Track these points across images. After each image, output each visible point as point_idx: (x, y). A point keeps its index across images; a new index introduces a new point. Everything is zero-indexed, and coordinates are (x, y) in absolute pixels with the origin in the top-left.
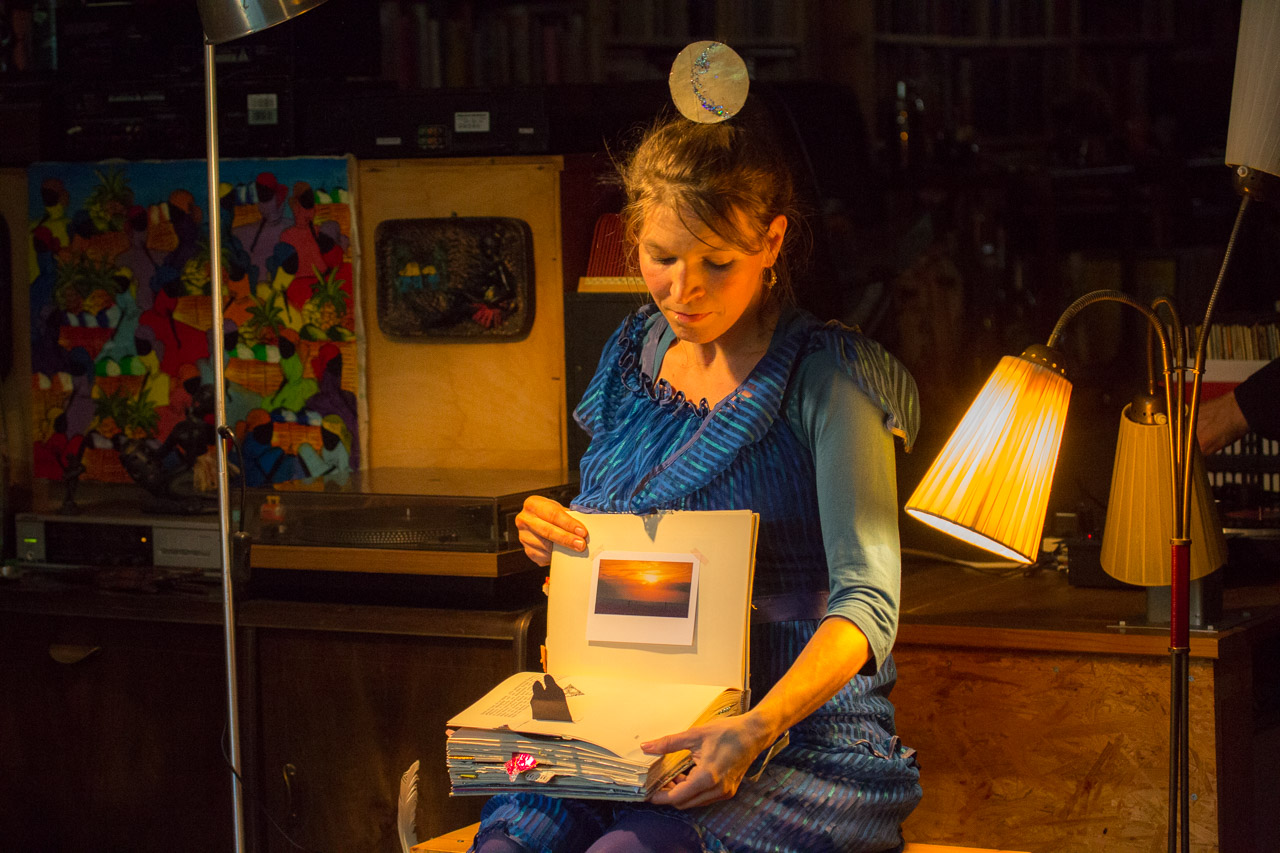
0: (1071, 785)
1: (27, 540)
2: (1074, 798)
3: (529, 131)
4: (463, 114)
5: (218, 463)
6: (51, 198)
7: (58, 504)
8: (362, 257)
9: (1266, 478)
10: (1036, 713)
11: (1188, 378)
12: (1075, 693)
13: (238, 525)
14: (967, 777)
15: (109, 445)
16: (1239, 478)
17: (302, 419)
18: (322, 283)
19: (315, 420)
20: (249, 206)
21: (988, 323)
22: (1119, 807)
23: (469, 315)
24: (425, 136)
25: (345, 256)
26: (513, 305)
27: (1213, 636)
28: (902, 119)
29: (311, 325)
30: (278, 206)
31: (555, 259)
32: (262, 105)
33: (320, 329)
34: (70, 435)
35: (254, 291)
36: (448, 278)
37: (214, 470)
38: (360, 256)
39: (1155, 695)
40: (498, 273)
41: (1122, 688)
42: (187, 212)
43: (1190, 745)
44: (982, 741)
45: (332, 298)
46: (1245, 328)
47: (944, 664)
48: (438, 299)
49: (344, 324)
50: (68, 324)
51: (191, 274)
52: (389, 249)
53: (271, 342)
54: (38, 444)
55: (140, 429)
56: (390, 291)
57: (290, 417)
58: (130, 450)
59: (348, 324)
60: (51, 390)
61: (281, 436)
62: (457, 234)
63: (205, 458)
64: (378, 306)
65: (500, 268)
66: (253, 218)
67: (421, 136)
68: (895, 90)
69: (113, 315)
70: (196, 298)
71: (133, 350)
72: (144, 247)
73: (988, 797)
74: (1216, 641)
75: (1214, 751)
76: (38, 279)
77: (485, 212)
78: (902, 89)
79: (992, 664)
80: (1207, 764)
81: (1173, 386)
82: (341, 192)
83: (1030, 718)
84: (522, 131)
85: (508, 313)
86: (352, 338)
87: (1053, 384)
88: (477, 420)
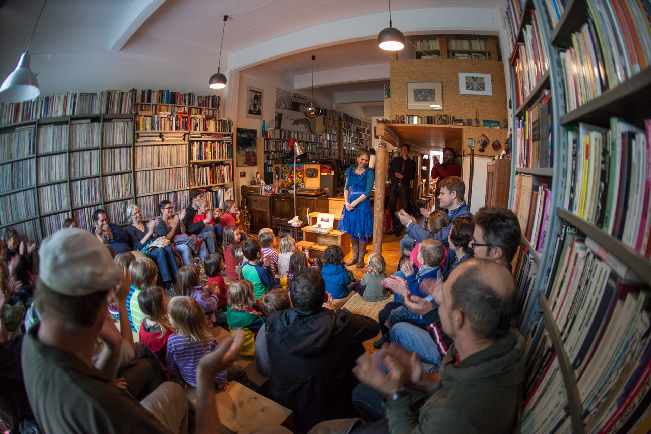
1: (280, 191)
4: (313, 161)
7: (282, 189)
15: (286, 185)
19: (301, 183)
23: (313, 176)
26: (316, 175)
29: (301, 176)
31: (319, 172)
32: (298, 160)
48: (311, 174)
50: (283, 176)
54: (281, 184)
56: (307, 174)
60: (282, 181)
62: (312, 170)
63: (294, 186)
65: (315, 172)
67: (310, 163)
70: (293, 174)
71: (288, 178)
76: (281, 172)
77: (315, 168)
84: (317, 162)
88: (313, 183)
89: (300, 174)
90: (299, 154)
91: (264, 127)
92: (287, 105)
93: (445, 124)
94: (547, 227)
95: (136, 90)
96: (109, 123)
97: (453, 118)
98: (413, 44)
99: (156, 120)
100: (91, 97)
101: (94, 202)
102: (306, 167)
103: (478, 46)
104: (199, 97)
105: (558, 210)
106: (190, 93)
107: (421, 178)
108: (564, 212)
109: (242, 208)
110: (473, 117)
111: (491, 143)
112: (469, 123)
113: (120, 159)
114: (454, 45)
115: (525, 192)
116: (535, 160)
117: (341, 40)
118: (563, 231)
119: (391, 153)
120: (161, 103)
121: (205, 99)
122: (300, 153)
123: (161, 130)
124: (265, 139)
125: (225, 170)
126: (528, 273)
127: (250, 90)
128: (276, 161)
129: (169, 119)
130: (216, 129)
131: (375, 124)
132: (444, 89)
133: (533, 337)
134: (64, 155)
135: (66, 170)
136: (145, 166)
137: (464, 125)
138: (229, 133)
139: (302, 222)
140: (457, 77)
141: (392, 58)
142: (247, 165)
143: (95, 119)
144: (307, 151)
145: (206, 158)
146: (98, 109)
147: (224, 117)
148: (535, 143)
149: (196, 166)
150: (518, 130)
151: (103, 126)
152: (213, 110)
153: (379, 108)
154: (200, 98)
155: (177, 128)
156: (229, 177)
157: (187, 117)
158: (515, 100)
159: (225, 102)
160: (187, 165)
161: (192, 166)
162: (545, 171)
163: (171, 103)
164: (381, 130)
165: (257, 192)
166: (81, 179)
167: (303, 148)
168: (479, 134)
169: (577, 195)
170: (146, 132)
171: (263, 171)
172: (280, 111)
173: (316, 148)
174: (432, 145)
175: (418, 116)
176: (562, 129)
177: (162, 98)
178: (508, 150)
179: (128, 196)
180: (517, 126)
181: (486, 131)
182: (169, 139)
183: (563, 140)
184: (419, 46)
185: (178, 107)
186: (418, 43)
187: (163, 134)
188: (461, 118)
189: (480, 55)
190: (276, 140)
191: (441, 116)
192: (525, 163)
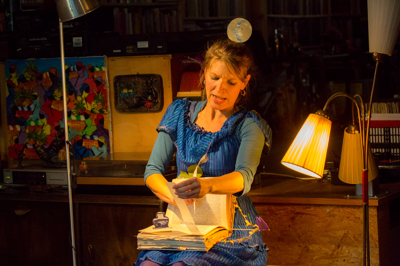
0: (333, 246)
1: (7, 177)
2: (334, 250)
3: (161, 47)
4: (140, 42)
5: (66, 152)
6: (12, 71)
7: (16, 166)
8: (110, 87)
9: (392, 150)
10: (322, 224)
11: (366, 120)
12: (334, 218)
13: (73, 171)
14: (301, 244)
15: (32, 147)
16: (383, 150)
17: (92, 138)
18: (97, 95)
19: (96, 138)
20: (74, 72)
21: (305, 104)
22: (348, 253)
23: (143, 104)
24: (128, 49)
25: (104, 87)
26: (157, 101)
27: (377, 199)
28: (276, 41)
29: (94, 108)
30: (83, 72)
31: (169, 87)
32: (77, 41)
33: (97, 110)
34: (20, 144)
35: (76, 99)
36: (136, 93)
37: (65, 154)
38: (109, 87)
39: (359, 218)
40: (152, 91)
41: (349, 216)
42: (55, 74)
43: (370, 233)
44: (305, 233)
45: (100, 100)
46: (385, 103)
47: (293, 209)
48: (133, 100)
49: (104, 108)
50: (18, 109)
51: (57, 93)
52: (118, 84)
53: (82, 114)
54: (10, 147)
55: (41, 142)
56: (119, 97)
57: (88, 137)
58: (39, 149)
59: (106, 108)
60: (13, 131)
61: (85, 143)
62: (138, 79)
63: (62, 151)
64: (115, 102)
65: (153, 90)
66: (76, 75)
67: (127, 49)
68: (274, 32)
69: (32, 107)
70: (58, 101)
71: (39, 118)
72: (41, 85)
73: (308, 250)
74: (377, 201)
75: (378, 235)
76: (9, 96)
77: (148, 72)
78: (276, 31)
79: (308, 209)
80: (375, 239)
81: (361, 122)
82: (102, 67)
83: (320, 226)
84: (158, 47)
85: (155, 104)
86: (107, 112)
87: (326, 122)
89: (88, 100)
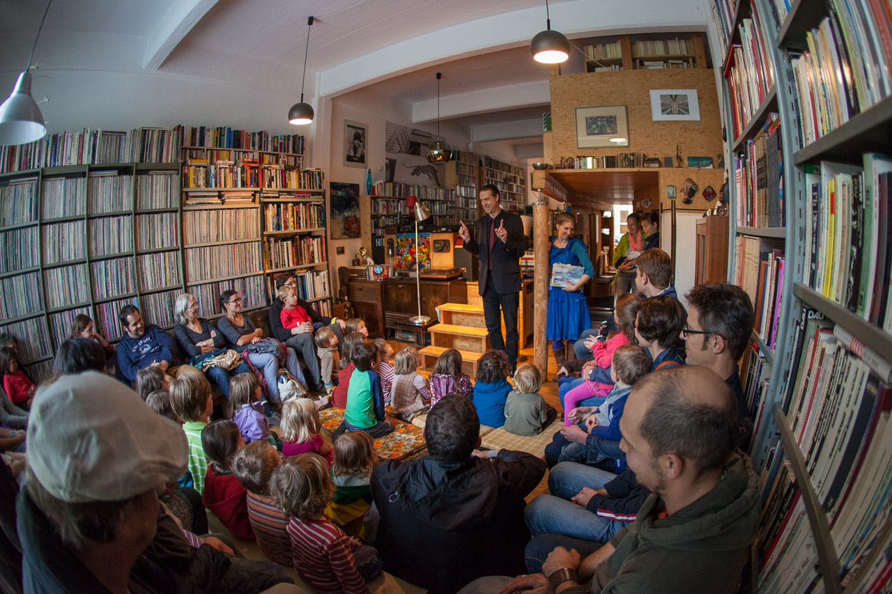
6: (398, 237)
15: (404, 264)
19: (427, 261)
20: (420, 238)
23: (443, 250)
25: (430, 243)
26: (448, 249)
29: (427, 251)
30: (423, 238)
31: (452, 244)
32: (421, 227)
34: (401, 263)
36: (441, 246)
42: (413, 239)
45: (428, 248)
50: (400, 251)
51: (414, 245)
52: (435, 243)
54: (397, 264)
56: (435, 247)
59: (430, 251)
60: (398, 258)
61: (423, 263)
63: (415, 265)
64: (433, 249)
65: (446, 245)
69: (405, 250)
70: (414, 248)
71: (408, 254)
72: (409, 243)
76: (397, 246)
77: (445, 239)
82: (429, 236)
88: (444, 261)
89: (424, 248)
90: (421, 220)
91: (369, 179)
92: (402, 146)
93: (633, 167)
94: (781, 312)
95: (183, 127)
96: (144, 177)
97: (645, 156)
98: (583, 50)
99: (213, 172)
100: (118, 137)
101: (125, 292)
102: (432, 237)
103: (677, 48)
104: (274, 138)
105: (795, 288)
106: (261, 132)
107: (602, 246)
108: (805, 291)
109: (340, 300)
110: (673, 154)
111: (701, 190)
112: (668, 162)
113: (162, 230)
114: (642, 49)
115: (750, 261)
116: (762, 216)
117: (478, 49)
118: (803, 318)
119: (556, 211)
120: (220, 147)
121: (283, 141)
122: (423, 218)
123: (220, 187)
124: (372, 198)
125: (315, 242)
126: (759, 378)
127: (348, 126)
128: (388, 230)
129: (232, 171)
130: (300, 184)
131: (530, 169)
132: (630, 115)
133: (768, 469)
134: (80, 222)
135: (83, 245)
136: (198, 240)
137: (660, 166)
138: (320, 191)
139: (429, 319)
140: (649, 96)
141: (553, 73)
142: (346, 237)
143: (124, 170)
144: (433, 214)
145: (286, 227)
146: (128, 156)
147: (311, 167)
148: (761, 190)
149: (272, 239)
150: (738, 171)
151: (136, 181)
152: (295, 157)
153: (536, 146)
154: (276, 139)
155: (243, 185)
156: (320, 254)
157: (258, 167)
158: (732, 128)
159: (311, 144)
160: (260, 239)
161: (266, 241)
162: (775, 232)
163: (234, 148)
164: (540, 179)
165: (361, 276)
166: (106, 259)
167: (427, 210)
168: (683, 179)
169: (820, 265)
170: (199, 189)
171: (370, 245)
172: (393, 156)
173: (447, 208)
174: (617, 196)
175: (594, 157)
176: (796, 170)
177: (220, 139)
178: (725, 201)
179: (175, 284)
180: (735, 165)
181: (693, 173)
182: (233, 200)
183: (798, 186)
184: (592, 54)
185: (244, 152)
186: (590, 49)
187: (223, 193)
188: (656, 157)
189: (681, 62)
190: (387, 199)
191: (626, 155)
192: (749, 220)
